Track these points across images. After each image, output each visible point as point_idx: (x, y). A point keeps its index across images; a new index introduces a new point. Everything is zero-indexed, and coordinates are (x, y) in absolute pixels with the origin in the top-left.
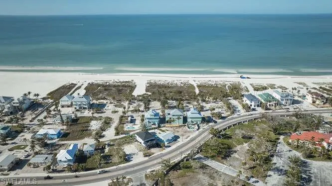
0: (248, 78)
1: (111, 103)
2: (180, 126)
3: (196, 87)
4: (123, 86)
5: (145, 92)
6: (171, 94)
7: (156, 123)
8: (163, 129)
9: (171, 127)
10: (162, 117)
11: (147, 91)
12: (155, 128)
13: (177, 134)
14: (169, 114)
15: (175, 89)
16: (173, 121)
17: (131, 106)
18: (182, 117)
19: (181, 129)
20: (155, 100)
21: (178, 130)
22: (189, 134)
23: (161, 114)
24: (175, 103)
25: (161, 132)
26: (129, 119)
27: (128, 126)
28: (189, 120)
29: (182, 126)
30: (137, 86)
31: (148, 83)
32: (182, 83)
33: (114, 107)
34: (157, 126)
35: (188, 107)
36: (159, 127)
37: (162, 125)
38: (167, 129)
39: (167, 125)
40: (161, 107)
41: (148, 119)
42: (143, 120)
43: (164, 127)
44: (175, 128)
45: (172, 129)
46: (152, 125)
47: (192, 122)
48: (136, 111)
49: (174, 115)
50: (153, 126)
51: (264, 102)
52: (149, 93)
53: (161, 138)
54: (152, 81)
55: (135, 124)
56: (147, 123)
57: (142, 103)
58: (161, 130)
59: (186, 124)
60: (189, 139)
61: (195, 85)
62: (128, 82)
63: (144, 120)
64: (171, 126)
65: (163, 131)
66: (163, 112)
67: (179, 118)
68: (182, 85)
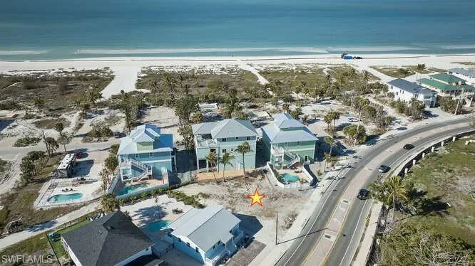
0: (359, 58)
1: (27, 117)
2: (249, 177)
3: (258, 75)
4: (79, 79)
5: (133, 89)
6: (202, 90)
7: (164, 171)
8: (189, 191)
9: (218, 182)
10: (181, 148)
11: (139, 85)
12: (158, 192)
13: (245, 210)
14: (208, 136)
15: (209, 81)
16: (226, 159)
17: (87, 123)
18: (253, 144)
19: (253, 186)
20: (160, 103)
21: (243, 190)
22: (289, 207)
23: (178, 138)
24: (215, 108)
25: (181, 205)
26: (66, 161)
27: (57, 191)
28: (274, 152)
29: (254, 174)
30: (116, 78)
31: (143, 72)
32: (223, 69)
33: (33, 126)
34: (166, 181)
35: (254, 115)
36: (175, 183)
37: (186, 177)
38: (205, 189)
39: (202, 175)
40: (177, 120)
41: (131, 156)
42: (112, 163)
43: (193, 182)
44: (231, 184)
45: (221, 190)
46: (150, 177)
47: (287, 158)
48: (98, 135)
49: (224, 140)
50: (154, 184)
51: (443, 95)
52: (145, 91)
53: (185, 240)
54: (153, 69)
55: (83, 181)
56: (130, 173)
57: (120, 114)
58: (181, 197)
59: (267, 167)
60: (297, 229)
61: (255, 72)
62: (97, 71)
63: (116, 164)
64: (219, 175)
65: (190, 201)
66: (185, 132)
67: (244, 149)
68: (225, 73)
